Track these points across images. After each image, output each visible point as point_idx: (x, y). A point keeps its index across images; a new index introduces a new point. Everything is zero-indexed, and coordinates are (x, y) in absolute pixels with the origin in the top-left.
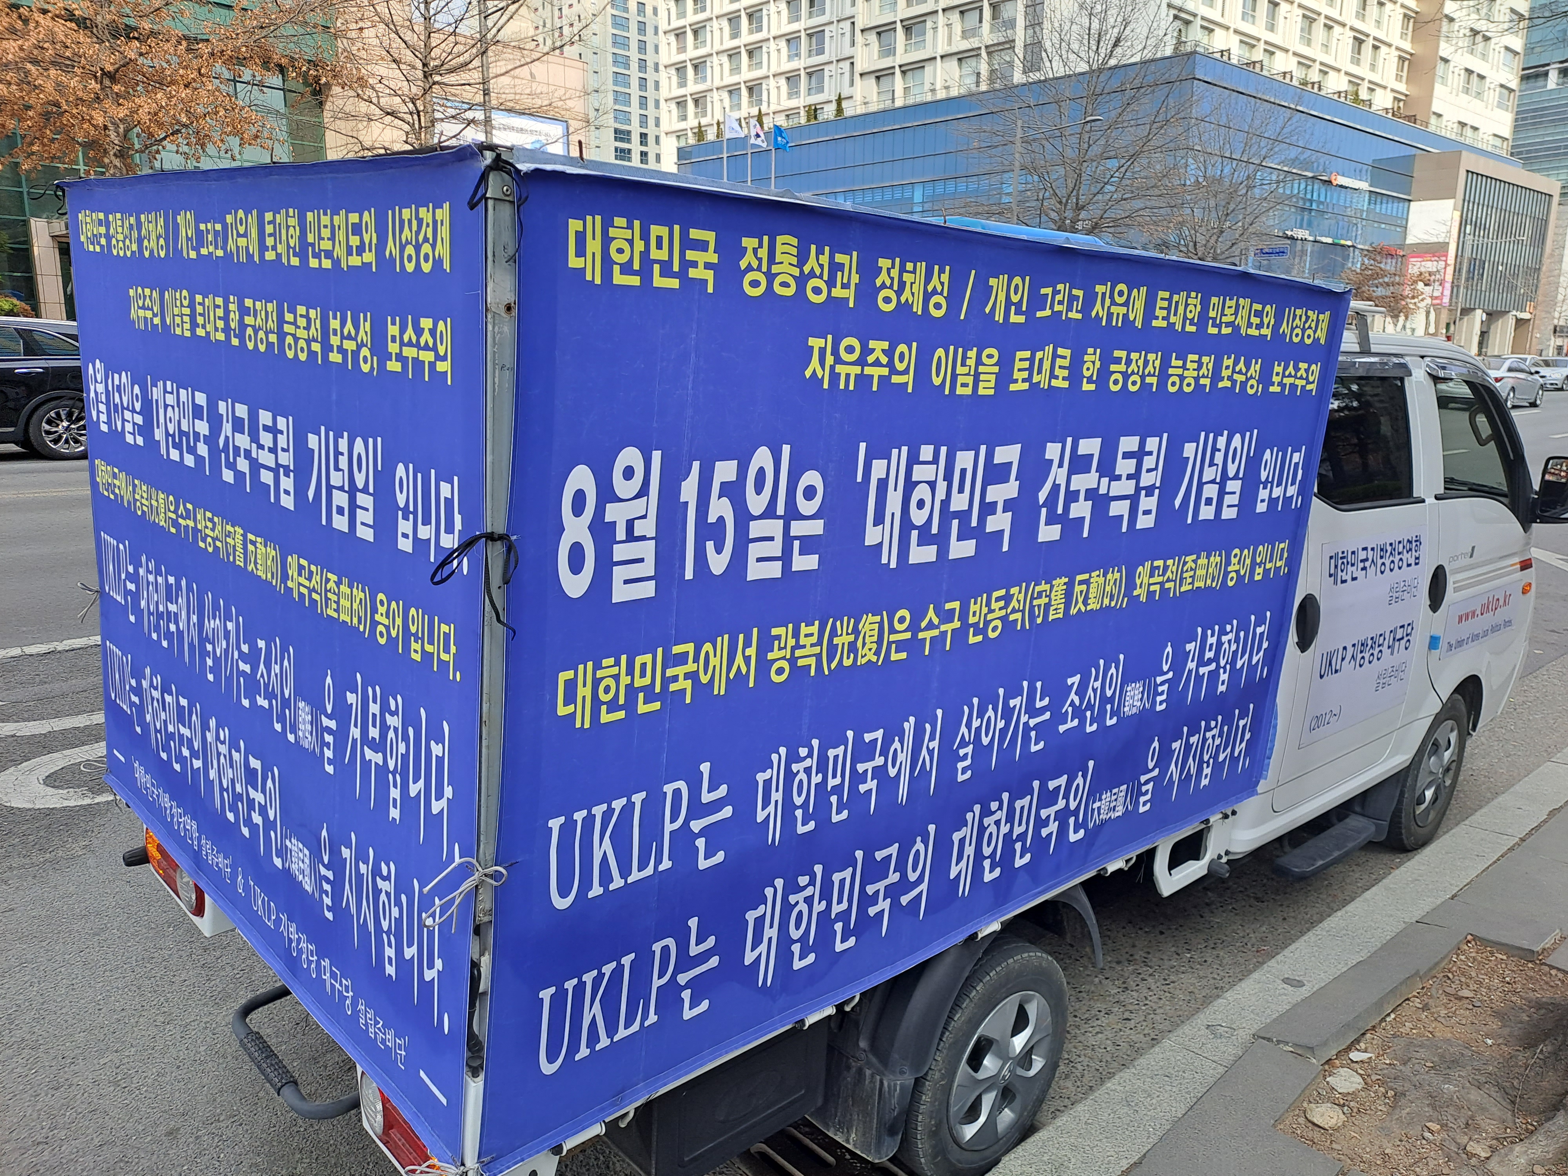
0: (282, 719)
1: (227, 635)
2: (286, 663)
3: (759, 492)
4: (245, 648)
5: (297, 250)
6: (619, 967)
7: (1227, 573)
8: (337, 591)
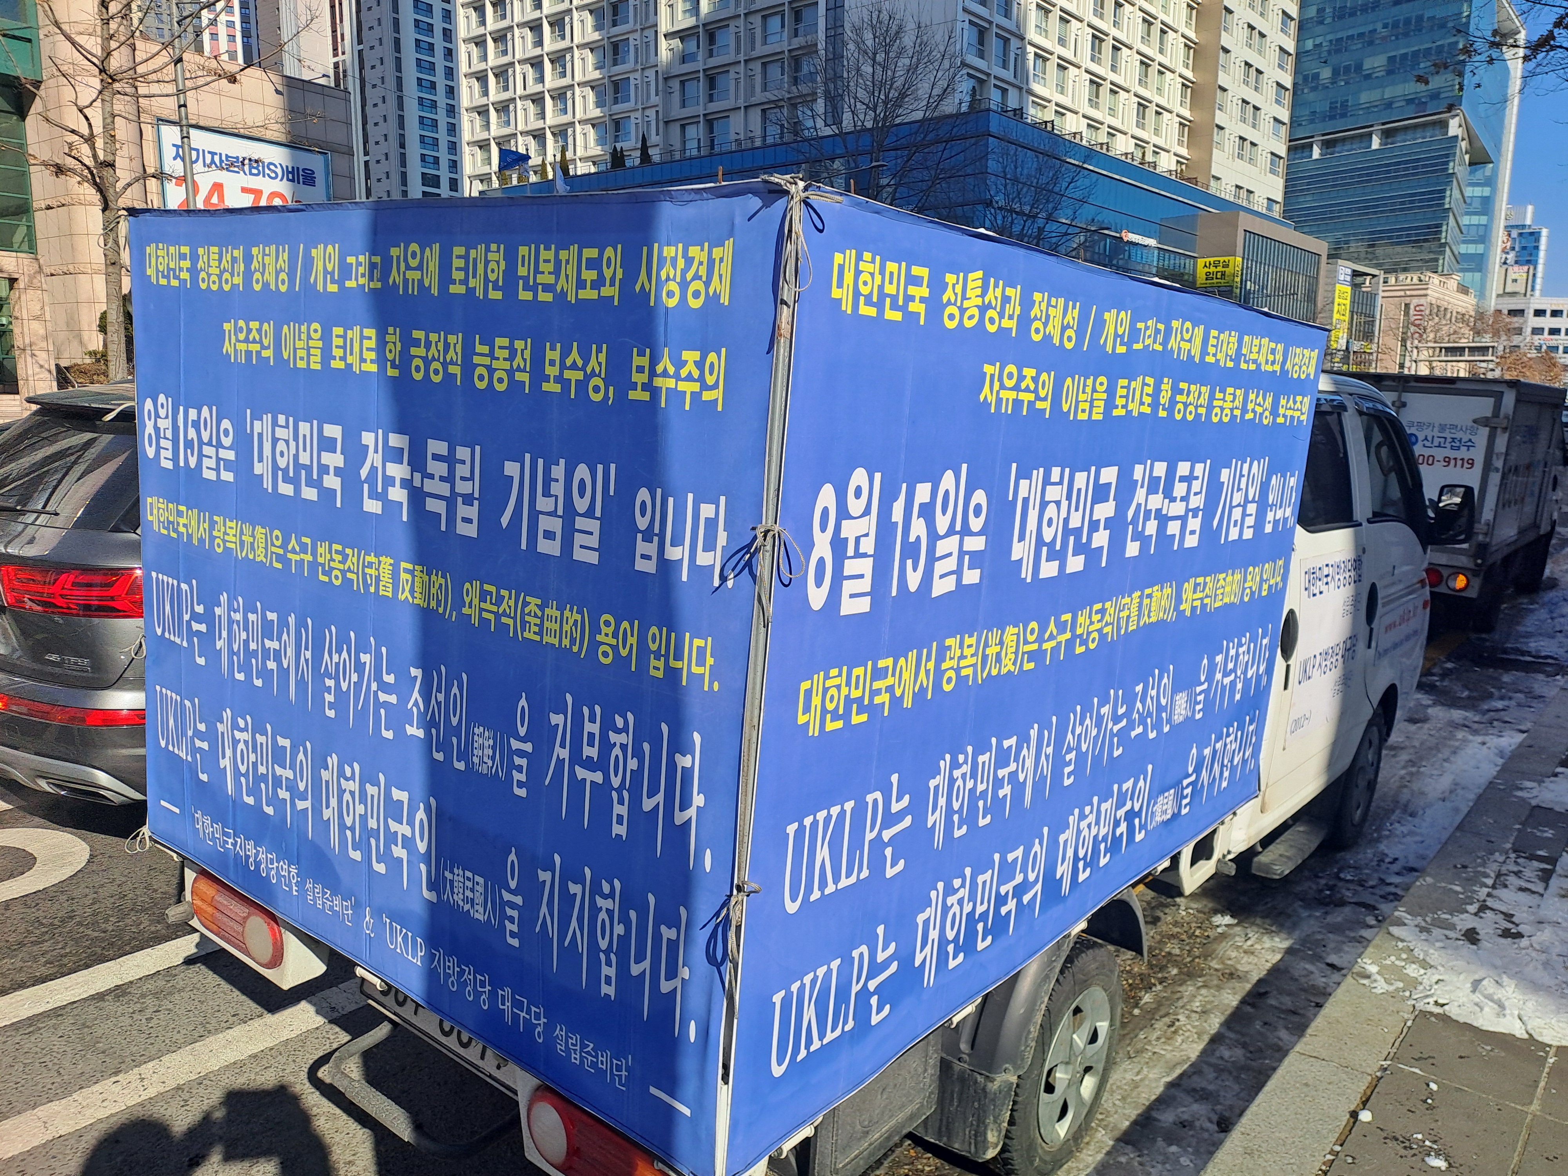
0: (445, 747)
1: (359, 667)
2: (455, 690)
3: (944, 512)
4: (390, 679)
5: (500, 284)
6: (830, 971)
7: (1244, 589)
8: (539, 614)
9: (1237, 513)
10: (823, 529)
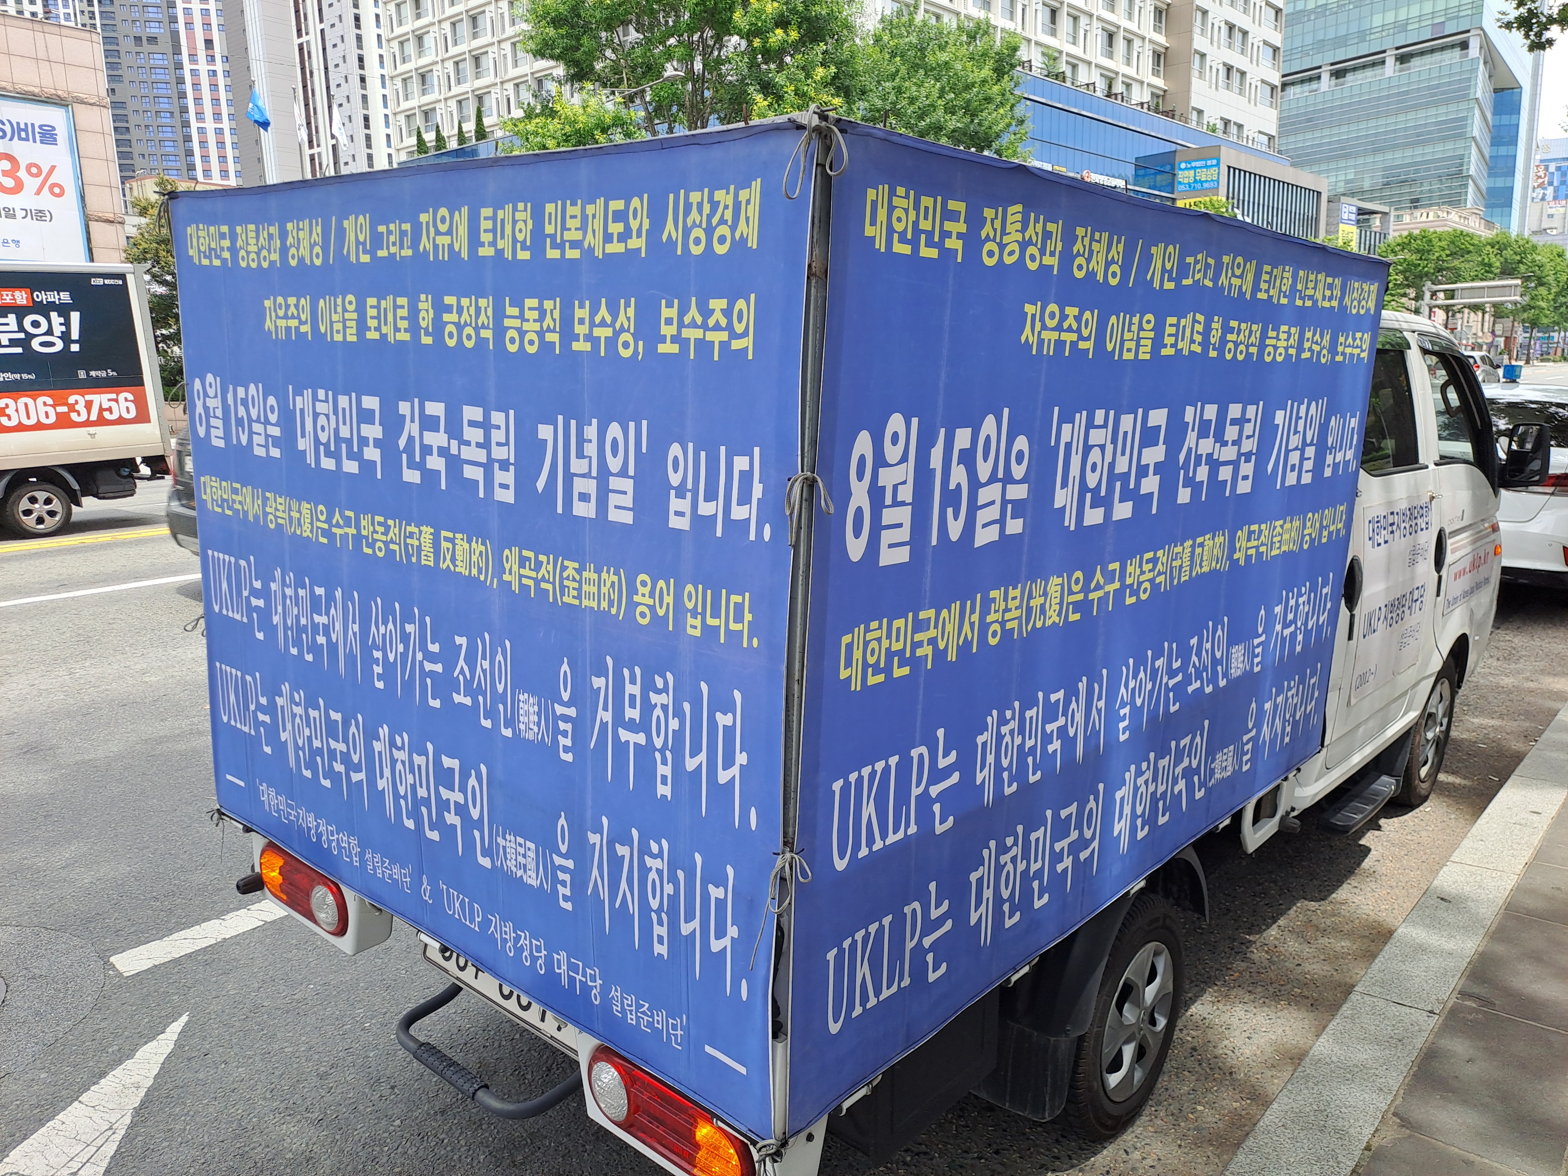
0: (492, 715)
1: (405, 638)
2: (499, 657)
3: (985, 459)
4: (434, 648)
5: (528, 244)
6: (881, 927)
7: (1303, 536)
8: (578, 577)
9: (1294, 458)
10: (860, 477)
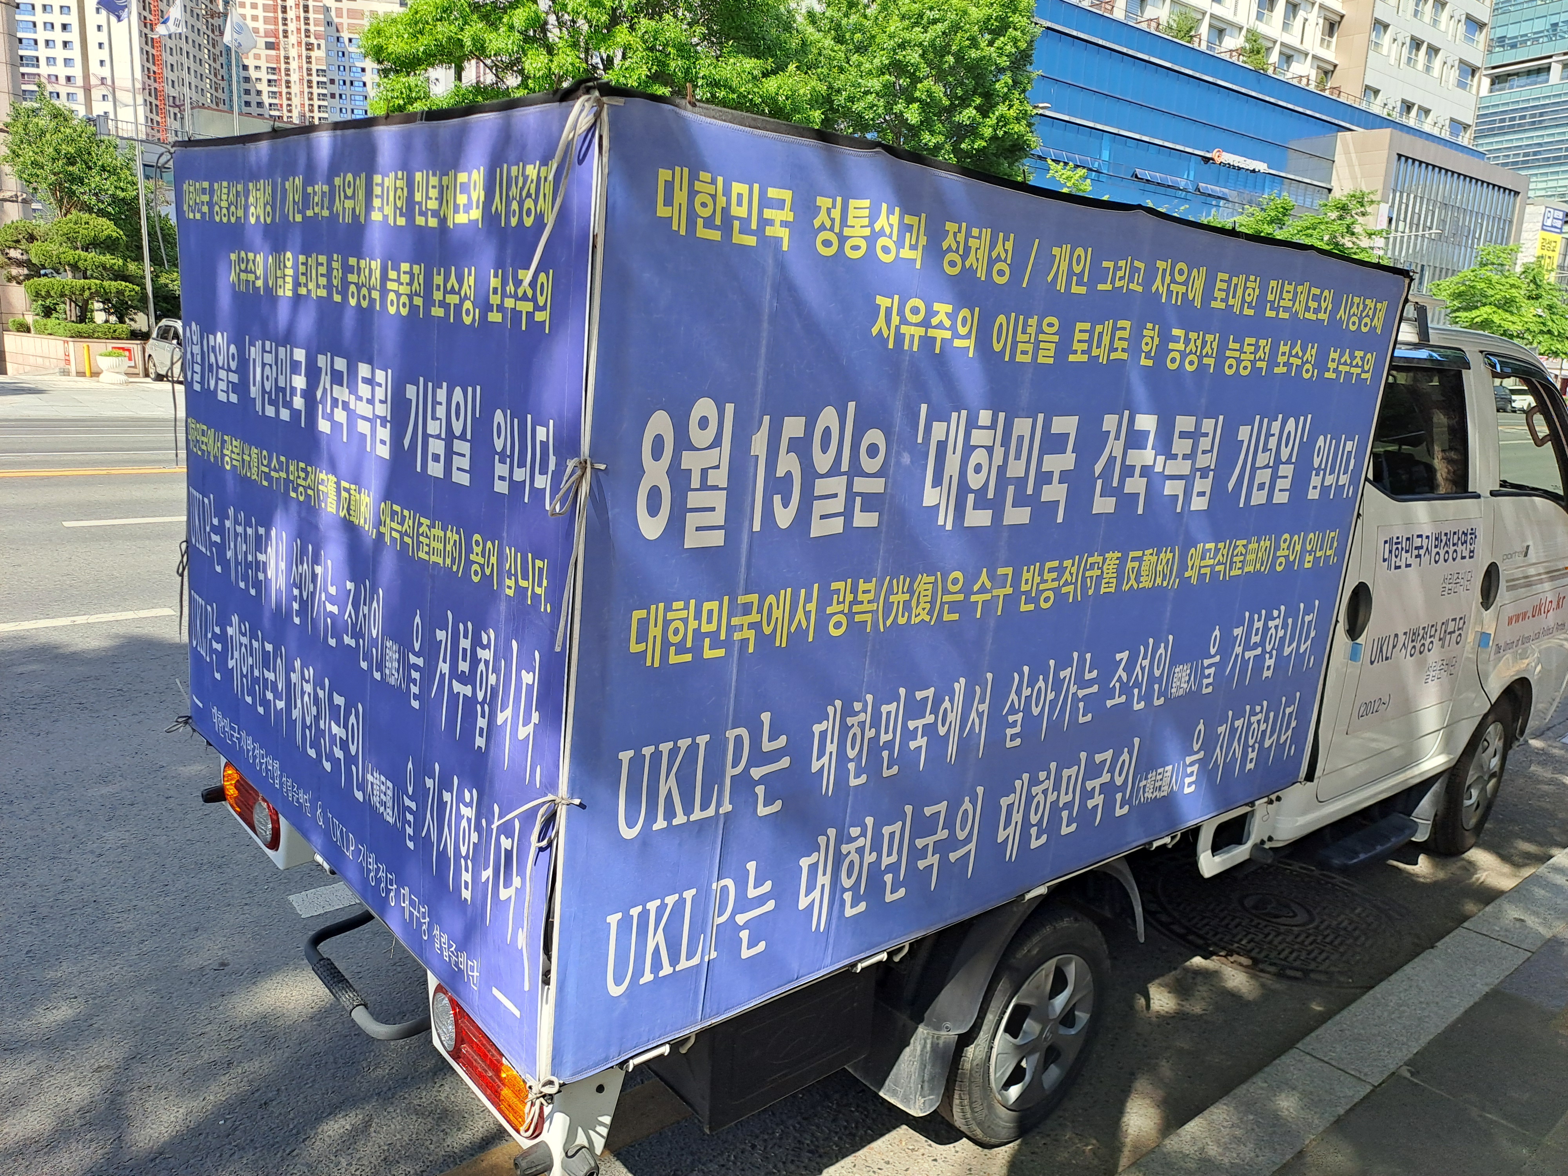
0: (367, 657)
1: (315, 578)
2: (375, 605)
3: (824, 449)
4: (333, 591)
5: (404, 210)
6: (682, 900)
7: (1276, 558)
8: (429, 534)
9: (1263, 476)
10: (656, 458)
